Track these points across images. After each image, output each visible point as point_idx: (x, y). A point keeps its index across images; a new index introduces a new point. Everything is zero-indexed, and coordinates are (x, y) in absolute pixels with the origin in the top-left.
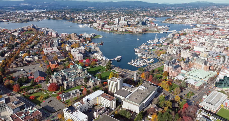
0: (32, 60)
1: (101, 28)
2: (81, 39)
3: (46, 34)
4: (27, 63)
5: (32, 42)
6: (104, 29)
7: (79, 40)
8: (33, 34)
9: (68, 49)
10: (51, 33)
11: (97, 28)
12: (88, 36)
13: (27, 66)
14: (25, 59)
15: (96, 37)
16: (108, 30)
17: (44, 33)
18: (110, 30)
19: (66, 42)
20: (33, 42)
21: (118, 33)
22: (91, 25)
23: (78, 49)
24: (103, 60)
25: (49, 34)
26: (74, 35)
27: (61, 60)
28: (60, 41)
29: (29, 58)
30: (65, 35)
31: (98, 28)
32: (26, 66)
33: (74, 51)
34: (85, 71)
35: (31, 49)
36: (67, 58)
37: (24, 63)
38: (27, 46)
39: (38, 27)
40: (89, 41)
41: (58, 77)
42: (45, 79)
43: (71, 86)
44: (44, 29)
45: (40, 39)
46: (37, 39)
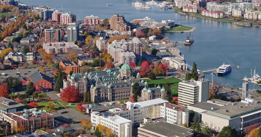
0: (21, 60)
1: (195, 11)
2: (135, 30)
3: (44, 18)
4: (10, 64)
5: (15, 32)
6: (203, 13)
7: (129, 32)
8: (12, 17)
9: (102, 46)
10: (59, 16)
11: (184, 10)
12: (154, 25)
13: (12, 69)
14: (6, 58)
15: (175, 30)
16: (215, 16)
17: (40, 16)
18: (221, 15)
19: (97, 33)
20: (17, 32)
21: (242, 24)
22: (168, 3)
23: (126, 43)
24: (182, 69)
25: (54, 18)
26: (118, 20)
27: (84, 62)
28: (81, 33)
29: (16, 57)
30: (93, 20)
31: (187, 10)
32: (10, 70)
33: (115, 47)
34: (136, 77)
35: (16, 43)
36: (97, 58)
37: (6, 64)
38: (4, 38)
39: (22, 5)
40: (154, 36)
41: (80, 80)
42: (53, 87)
43: (104, 98)
44: (37, 8)
45: (31, 28)
46: (25, 27)
